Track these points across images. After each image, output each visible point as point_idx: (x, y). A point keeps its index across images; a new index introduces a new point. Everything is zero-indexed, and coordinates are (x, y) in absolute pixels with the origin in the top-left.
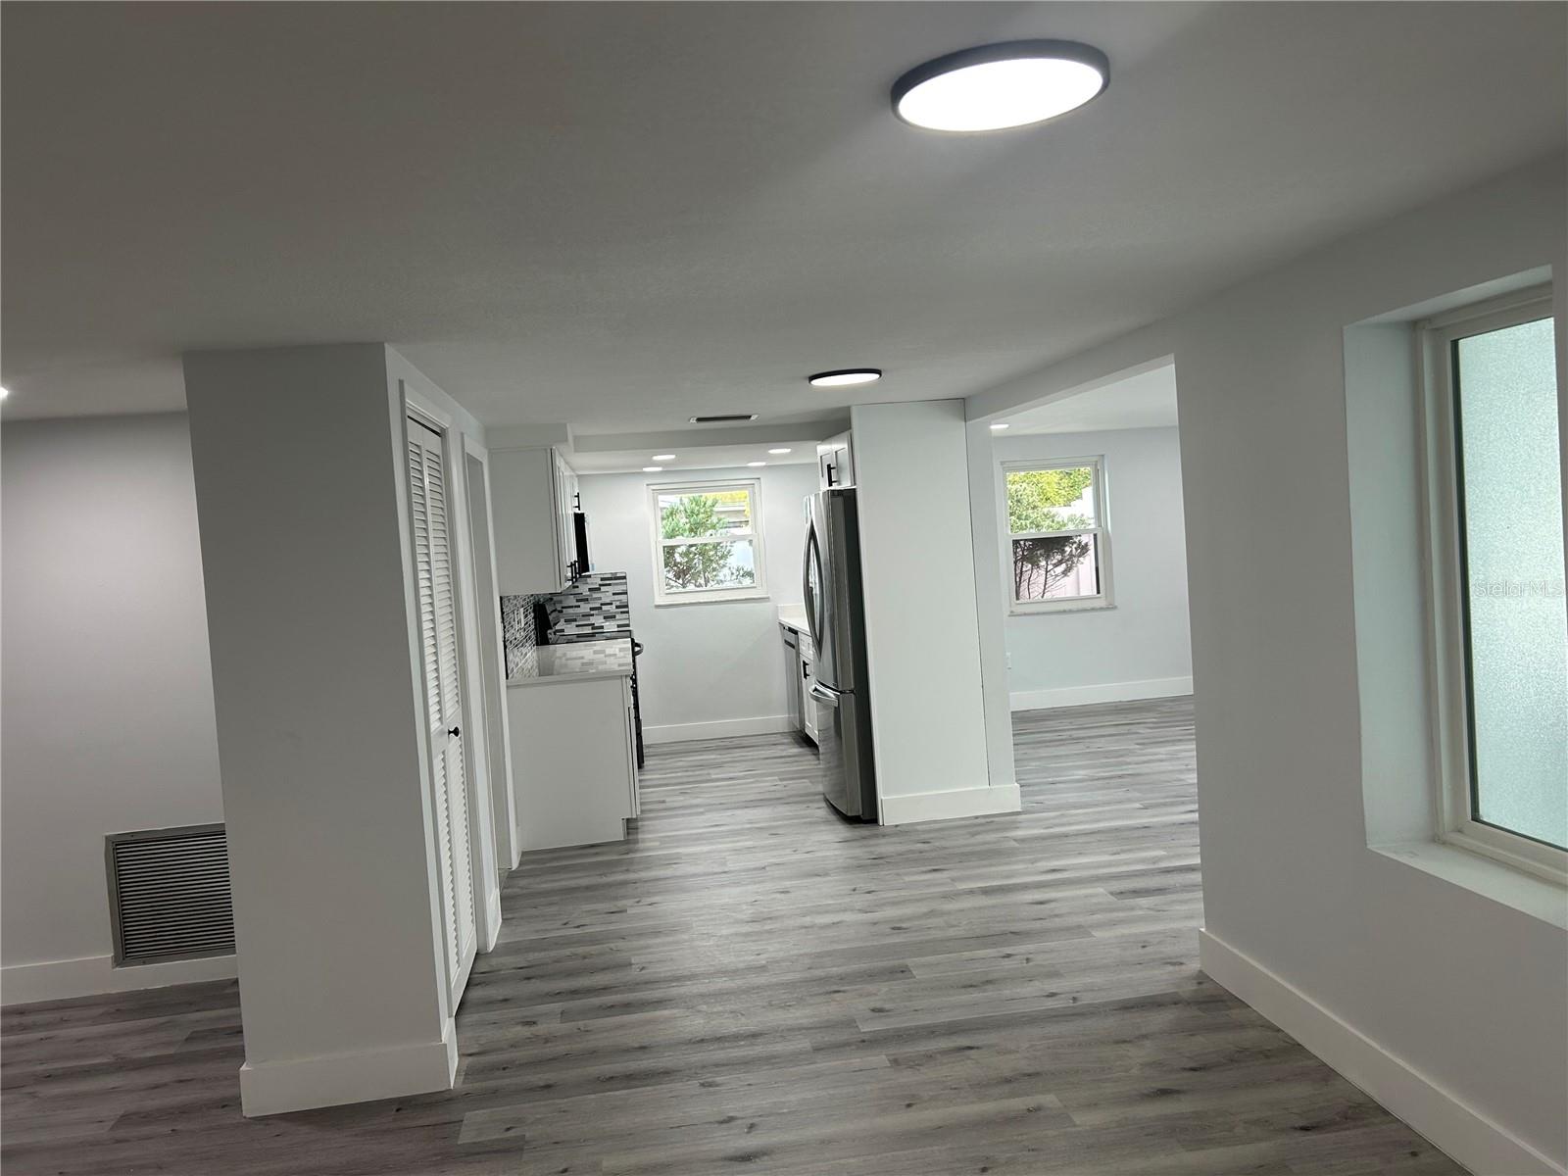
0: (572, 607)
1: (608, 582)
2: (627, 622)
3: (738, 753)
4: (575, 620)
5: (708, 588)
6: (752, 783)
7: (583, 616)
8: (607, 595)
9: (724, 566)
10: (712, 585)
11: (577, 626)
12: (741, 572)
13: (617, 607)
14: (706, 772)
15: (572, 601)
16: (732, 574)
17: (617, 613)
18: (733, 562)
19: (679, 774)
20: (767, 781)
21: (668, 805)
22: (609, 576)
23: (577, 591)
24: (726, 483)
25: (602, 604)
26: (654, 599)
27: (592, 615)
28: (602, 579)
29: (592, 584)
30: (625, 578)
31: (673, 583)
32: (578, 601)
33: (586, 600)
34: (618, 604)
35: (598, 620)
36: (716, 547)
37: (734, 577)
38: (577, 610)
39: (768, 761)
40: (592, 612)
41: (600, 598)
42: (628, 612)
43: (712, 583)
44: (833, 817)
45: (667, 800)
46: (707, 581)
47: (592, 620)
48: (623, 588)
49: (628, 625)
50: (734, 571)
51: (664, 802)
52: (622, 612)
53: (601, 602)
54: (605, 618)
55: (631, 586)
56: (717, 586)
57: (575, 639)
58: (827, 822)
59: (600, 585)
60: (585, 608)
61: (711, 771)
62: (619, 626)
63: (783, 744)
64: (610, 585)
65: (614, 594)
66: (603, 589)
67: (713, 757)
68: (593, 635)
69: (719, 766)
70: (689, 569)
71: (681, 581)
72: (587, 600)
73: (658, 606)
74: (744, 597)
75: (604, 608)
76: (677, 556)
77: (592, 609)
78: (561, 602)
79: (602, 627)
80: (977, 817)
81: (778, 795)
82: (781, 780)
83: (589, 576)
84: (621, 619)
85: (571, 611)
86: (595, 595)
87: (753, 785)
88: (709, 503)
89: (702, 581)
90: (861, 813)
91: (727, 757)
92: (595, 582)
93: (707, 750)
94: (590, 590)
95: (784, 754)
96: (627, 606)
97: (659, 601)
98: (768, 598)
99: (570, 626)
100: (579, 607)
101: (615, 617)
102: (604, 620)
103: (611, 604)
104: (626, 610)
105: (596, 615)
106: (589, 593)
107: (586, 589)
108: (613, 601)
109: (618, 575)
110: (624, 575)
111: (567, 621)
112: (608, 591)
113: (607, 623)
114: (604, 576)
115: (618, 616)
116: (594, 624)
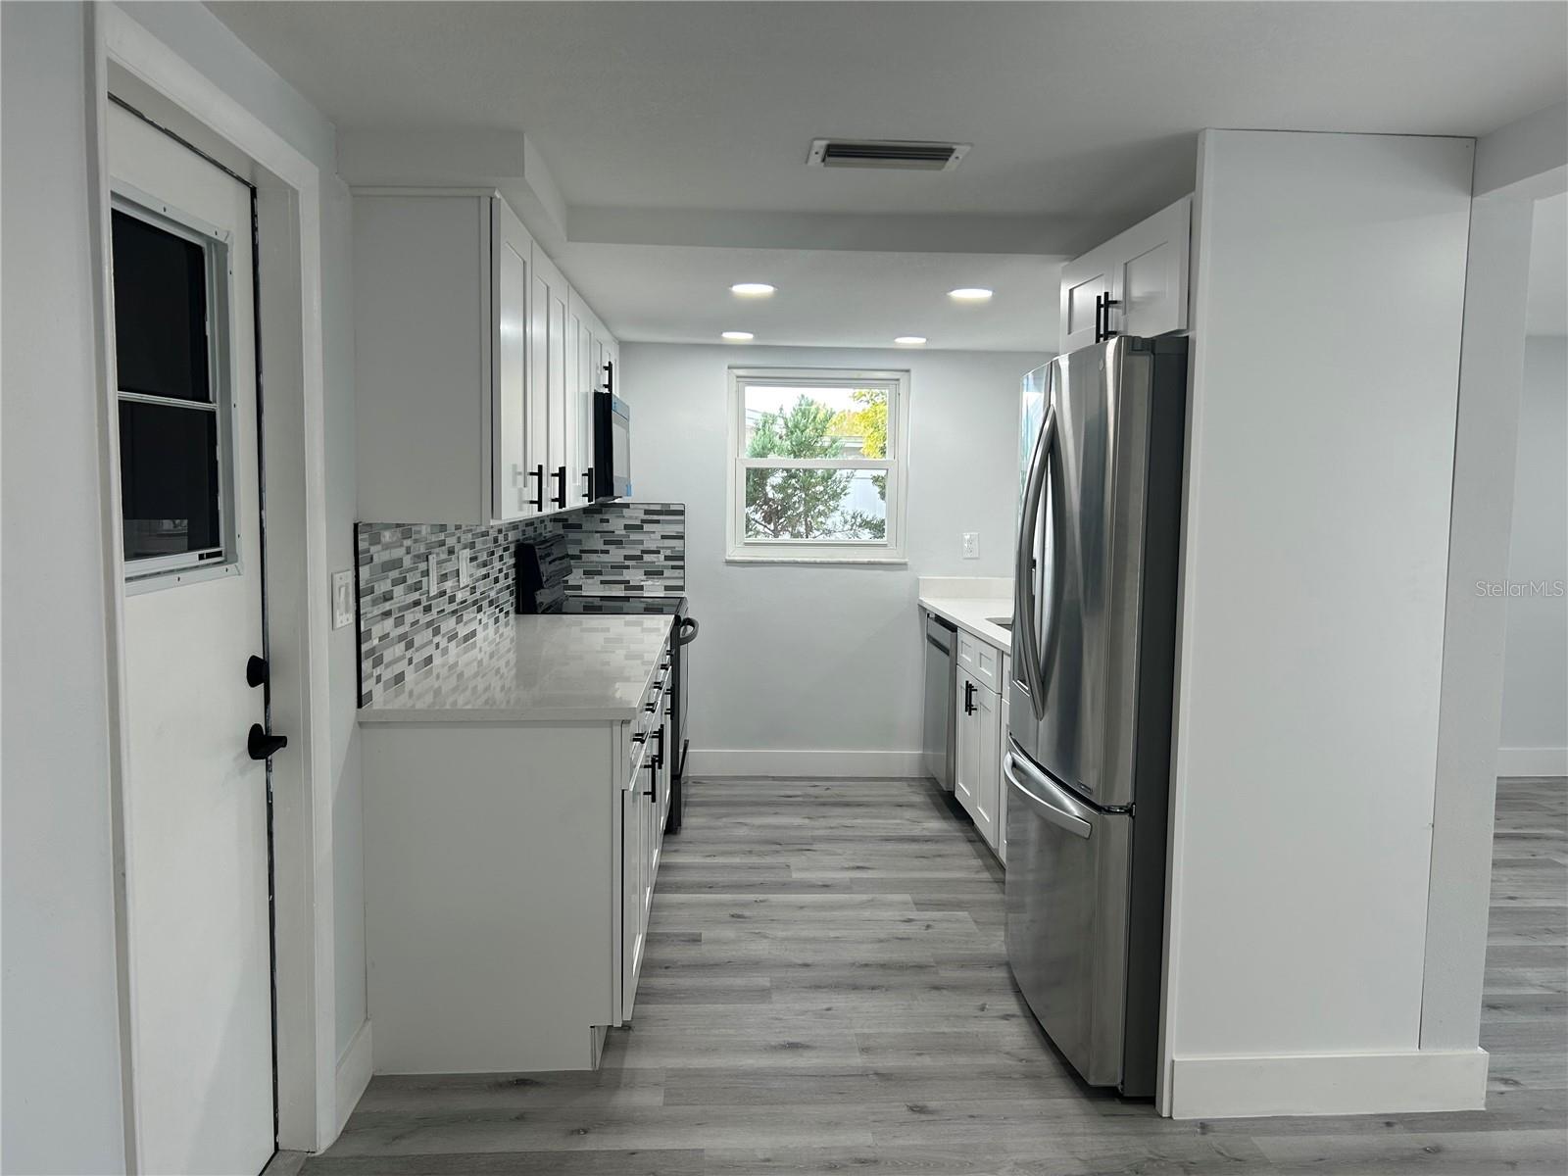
0: (596, 552)
1: (655, 517)
2: (679, 583)
3: (839, 818)
4: (600, 573)
5: (810, 540)
6: (862, 905)
7: (612, 567)
8: (652, 537)
9: (836, 509)
10: (817, 536)
11: (602, 582)
12: (859, 520)
13: (667, 558)
14: (781, 860)
15: (596, 543)
16: (846, 522)
17: (666, 567)
18: (848, 504)
19: (736, 860)
20: (890, 905)
21: (703, 952)
22: (658, 508)
23: (605, 527)
24: (855, 374)
25: (643, 552)
26: (725, 551)
27: (628, 567)
28: (647, 512)
29: (631, 518)
30: (682, 513)
31: (760, 528)
32: (606, 543)
33: (619, 543)
34: (668, 553)
35: (635, 576)
36: (828, 476)
37: (848, 527)
38: (604, 558)
39: (890, 846)
40: (627, 563)
41: (641, 542)
42: (682, 568)
43: (817, 533)
44: (1044, 1061)
45: (705, 935)
46: (809, 529)
47: (627, 575)
48: (678, 528)
49: (682, 588)
50: (849, 518)
51: (696, 940)
52: (673, 567)
53: (641, 547)
54: (647, 573)
55: (692, 526)
56: (822, 538)
57: (597, 602)
58: (1032, 1077)
59: (643, 521)
60: (616, 555)
61: (794, 860)
62: (667, 588)
63: (911, 805)
64: (658, 522)
65: (663, 537)
66: (647, 527)
67: (797, 821)
68: (627, 599)
69: (803, 846)
70: (785, 509)
71: (772, 527)
72: (621, 543)
73: (730, 563)
74: (866, 560)
75: (647, 558)
76: (768, 489)
77: (627, 558)
78: (579, 542)
79: (641, 588)
80: (1389, 1122)
81: (917, 954)
82: (920, 905)
83: (627, 506)
84: (671, 577)
85: (594, 557)
86: (634, 536)
87: (867, 914)
88: (821, 416)
89: (802, 529)
90: (1119, 1081)
91: (819, 827)
92: (635, 516)
93: (787, 803)
94: (627, 527)
95: (917, 831)
96: (682, 558)
97: (736, 553)
98: (905, 564)
99: (590, 581)
100: (607, 552)
101: (662, 573)
102: (644, 577)
103: (658, 552)
104: (680, 563)
105: (634, 567)
106: (624, 532)
107: (617, 525)
108: (663, 548)
109: (672, 508)
110: (681, 508)
111: (586, 573)
112: (654, 532)
113: (650, 582)
114: (646, 507)
115: (667, 573)
116: (628, 582)
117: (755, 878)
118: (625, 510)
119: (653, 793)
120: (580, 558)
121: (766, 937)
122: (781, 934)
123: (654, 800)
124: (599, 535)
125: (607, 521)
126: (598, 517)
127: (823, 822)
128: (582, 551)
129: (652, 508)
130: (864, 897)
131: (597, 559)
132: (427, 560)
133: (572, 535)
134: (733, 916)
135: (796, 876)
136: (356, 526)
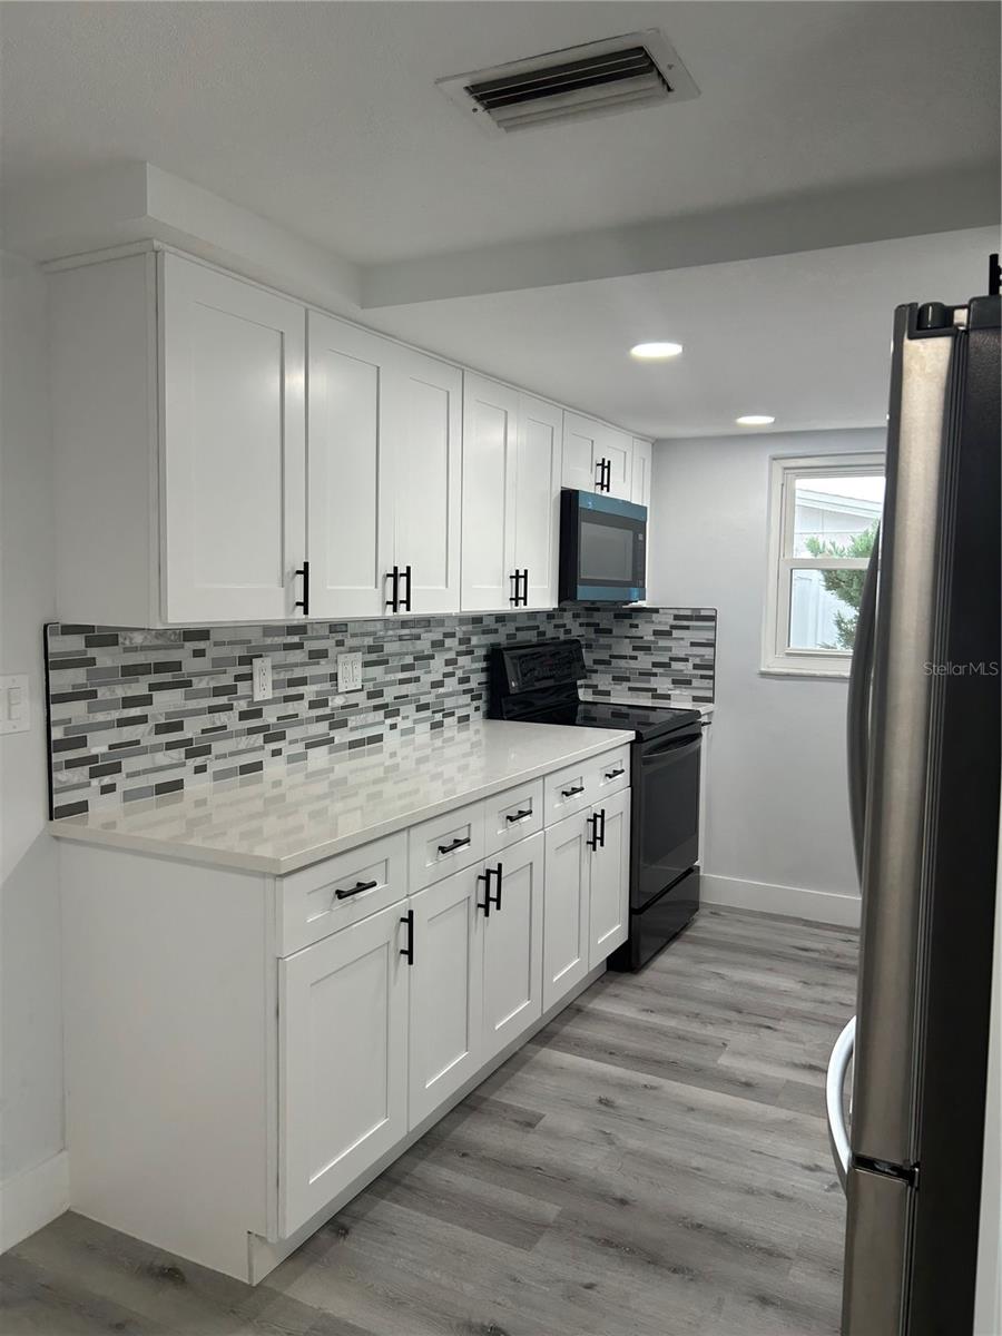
0: (624, 657)
1: (685, 623)
2: (709, 695)
4: (628, 679)
7: (641, 674)
8: (680, 644)
11: (630, 689)
13: (696, 667)
15: (626, 648)
17: (695, 676)
21: (521, 1145)
22: (688, 613)
23: (634, 632)
25: (671, 659)
26: (760, 661)
27: (655, 675)
28: (677, 617)
29: (660, 623)
30: (713, 618)
32: (635, 648)
33: (647, 649)
34: (698, 661)
35: (662, 684)
38: (632, 664)
40: (655, 670)
41: (669, 649)
42: (712, 678)
45: (547, 1119)
47: (654, 683)
48: (708, 635)
51: (530, 1124)
52: (702, 677)
53: (670, 654)
54: (674, 682)
55: (725, 633)
57: (625, 710)
59: (673, 627)
60: (644, 661)
61: (740, 1038)
62: (696, 699)
64: (687, 628)
65: (693, 644)
66: (676, 633)
72: (649, 649)
73: (764, 675)
75: (675, 665)
77: (655, 665)
79: (667, 697)
83: (656, 611)
84: (700, 687)
85: (622, 663)
86: (662, 643)
91: (808, 997)
92: (664, 621)
94: (656, 633)
96: (712, 667)
97: (774, 664)
99: (618, 687)
100: (635, 658)
101: (689, 682)
102: (671, 686)
103: (686, 660)
104: (710, 673)
105: (662, 675)
106: (652, 638)
107: (645, 631)
108: (691, 655)
109: (703, 613)
110: (712, 613)
111: (614, 679)
112: (682, 639)
113: (677, 692)
114: (676, 612)
115: (696, 683)
116: (656, 690)
117: (672, 1053)
118: (654, 615)
119: (409, 953)
120: (609, 663)
121: (611, 1143)
122: (633, 1143)
123: (411, 962)
124: (628, 640)
125: (637, 626)
126: (627, 622)
127: (818, 992)
128: (612, 657)
129: (682, 613)
130: (782, 1114)
131: (627, 666)
132: (251, 664)
133: (603, 640)
134: (601, 1101)
135: (725, 1061)
136: (46, 626)
